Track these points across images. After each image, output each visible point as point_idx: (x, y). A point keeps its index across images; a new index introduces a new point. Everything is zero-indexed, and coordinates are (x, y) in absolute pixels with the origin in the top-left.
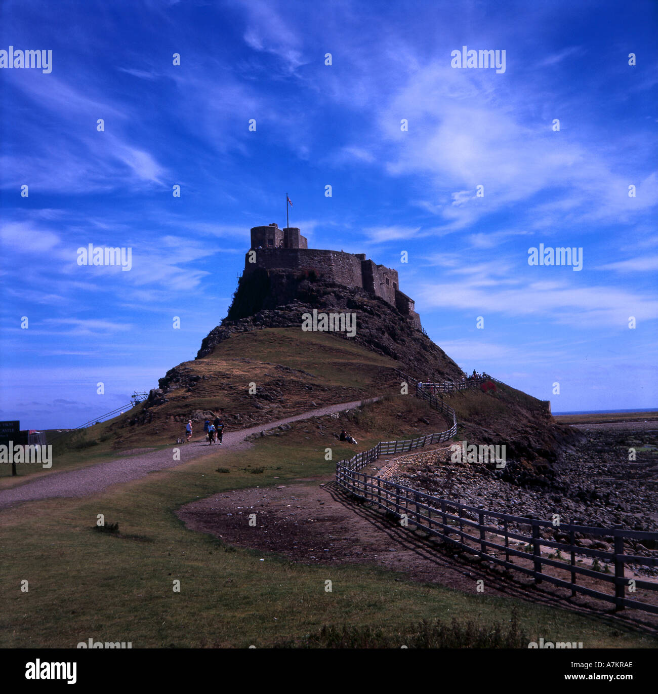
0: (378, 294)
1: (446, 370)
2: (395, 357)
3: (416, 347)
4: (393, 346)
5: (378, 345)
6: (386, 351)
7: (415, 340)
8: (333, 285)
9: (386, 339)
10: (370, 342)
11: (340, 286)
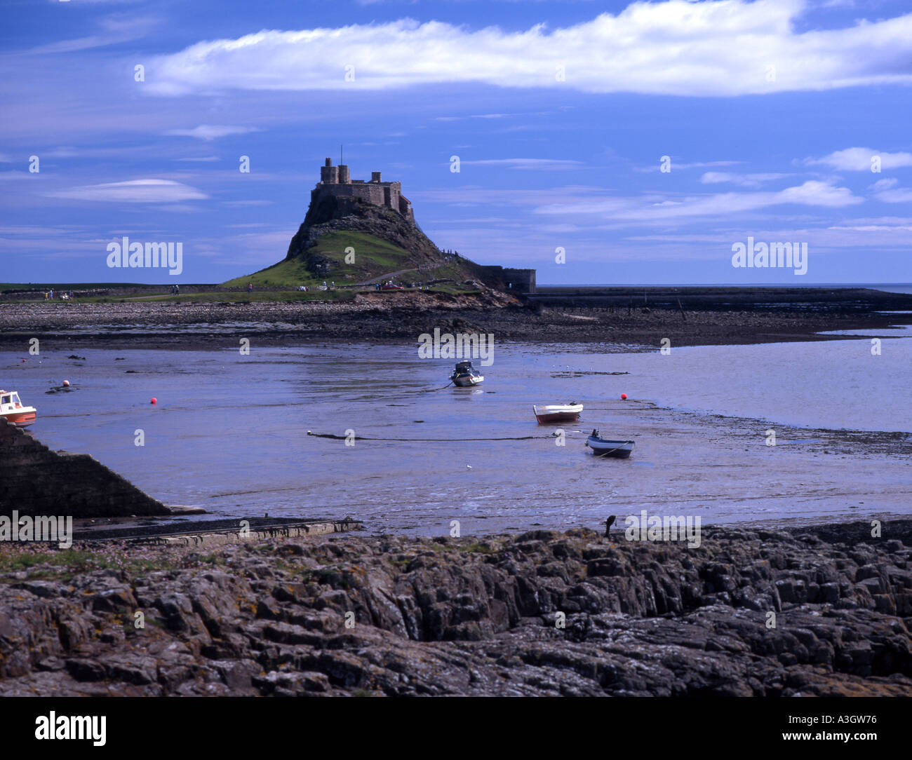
0: (393, 207)
1: (431, 253)
2: (404, 248)
3: (413, 239)
4: (402, 241)
5: (396, 241)
6: (399, 244)
7: (413, 235)
8: (370, 205)
9: (399, 237)
10: (391, 239)
11: (374, 205)
